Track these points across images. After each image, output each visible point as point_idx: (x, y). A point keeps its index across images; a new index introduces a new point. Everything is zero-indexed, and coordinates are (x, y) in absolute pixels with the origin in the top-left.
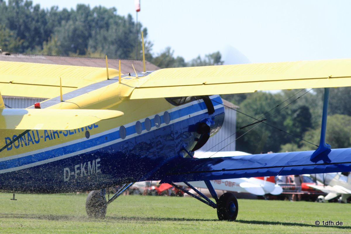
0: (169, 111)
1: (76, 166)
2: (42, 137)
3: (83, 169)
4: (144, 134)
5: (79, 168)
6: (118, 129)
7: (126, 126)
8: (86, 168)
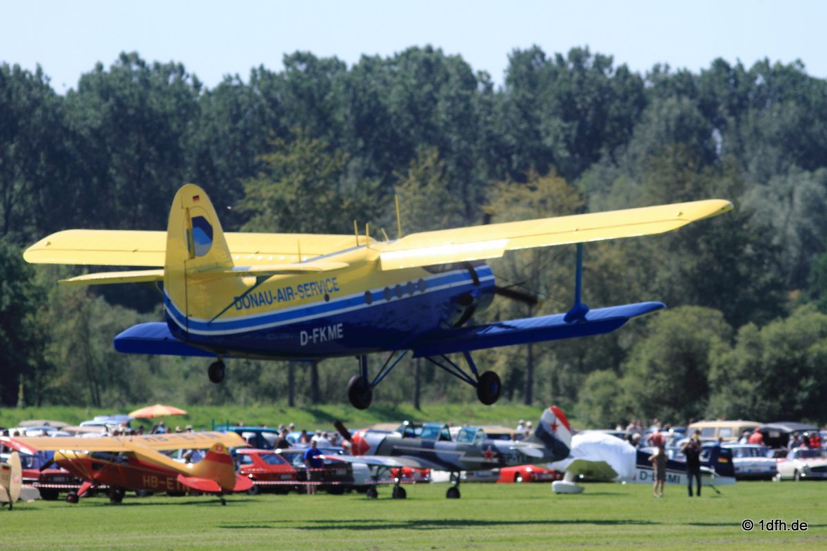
0: (425, 279)
1: (315, 330)
2: (275, 298)
3: (322, 334)
4: (394, 302)
5: (318, 333)
6: (362, 294)
7: (373, 291)
8: (326, 333)
